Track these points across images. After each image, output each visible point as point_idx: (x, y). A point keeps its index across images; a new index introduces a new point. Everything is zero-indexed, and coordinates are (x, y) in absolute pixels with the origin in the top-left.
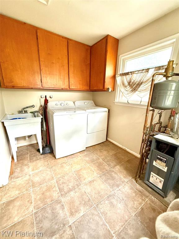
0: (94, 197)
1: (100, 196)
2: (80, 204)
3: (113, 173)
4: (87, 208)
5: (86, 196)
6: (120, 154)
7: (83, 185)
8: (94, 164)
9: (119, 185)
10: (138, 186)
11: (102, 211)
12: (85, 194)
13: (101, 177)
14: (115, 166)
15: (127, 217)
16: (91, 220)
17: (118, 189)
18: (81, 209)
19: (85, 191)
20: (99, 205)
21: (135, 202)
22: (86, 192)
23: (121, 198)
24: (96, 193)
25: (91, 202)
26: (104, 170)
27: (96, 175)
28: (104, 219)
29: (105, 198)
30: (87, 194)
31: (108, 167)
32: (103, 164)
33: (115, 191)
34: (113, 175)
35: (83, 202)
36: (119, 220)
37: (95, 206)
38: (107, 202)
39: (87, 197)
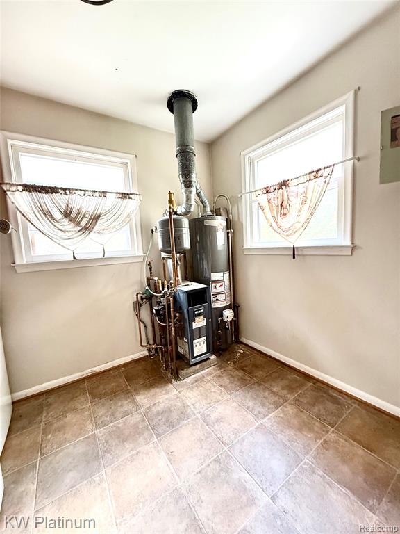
0: (210, 449)
1: (207, 438)
2: (228, 483)
3: (154, 409)
4: (232, 464)
5: (207, 468)
6: (101, 387)
7: (178, 480)
8: (107, 451)
9: (184, 404)
10: (188, 380)
11: (232, 437)
12: (203, 471)
13: (158, 435)
14: (134, 402)
15: (235, 404)
16: (251, 454)
17: (192, 407)
18: (237, 477)
19: (194, 473)
20: (224, 440)
21: (213, 390)
22: (198, 470)
23: (209, 405)
24: (200, 447)
25: (220, 457)
26: (141, 427)
27: (152, 445)
28: (244, 434)
29: (209, 430)
30: (203, 466)
31: (132, 416)
32: (119, 428)
33: (196, 412)
34: (160, 409)
35: (223, 474)
36: (241, 413)
37: (226, 448)
38: (216, 427)
39: (211, 465)
